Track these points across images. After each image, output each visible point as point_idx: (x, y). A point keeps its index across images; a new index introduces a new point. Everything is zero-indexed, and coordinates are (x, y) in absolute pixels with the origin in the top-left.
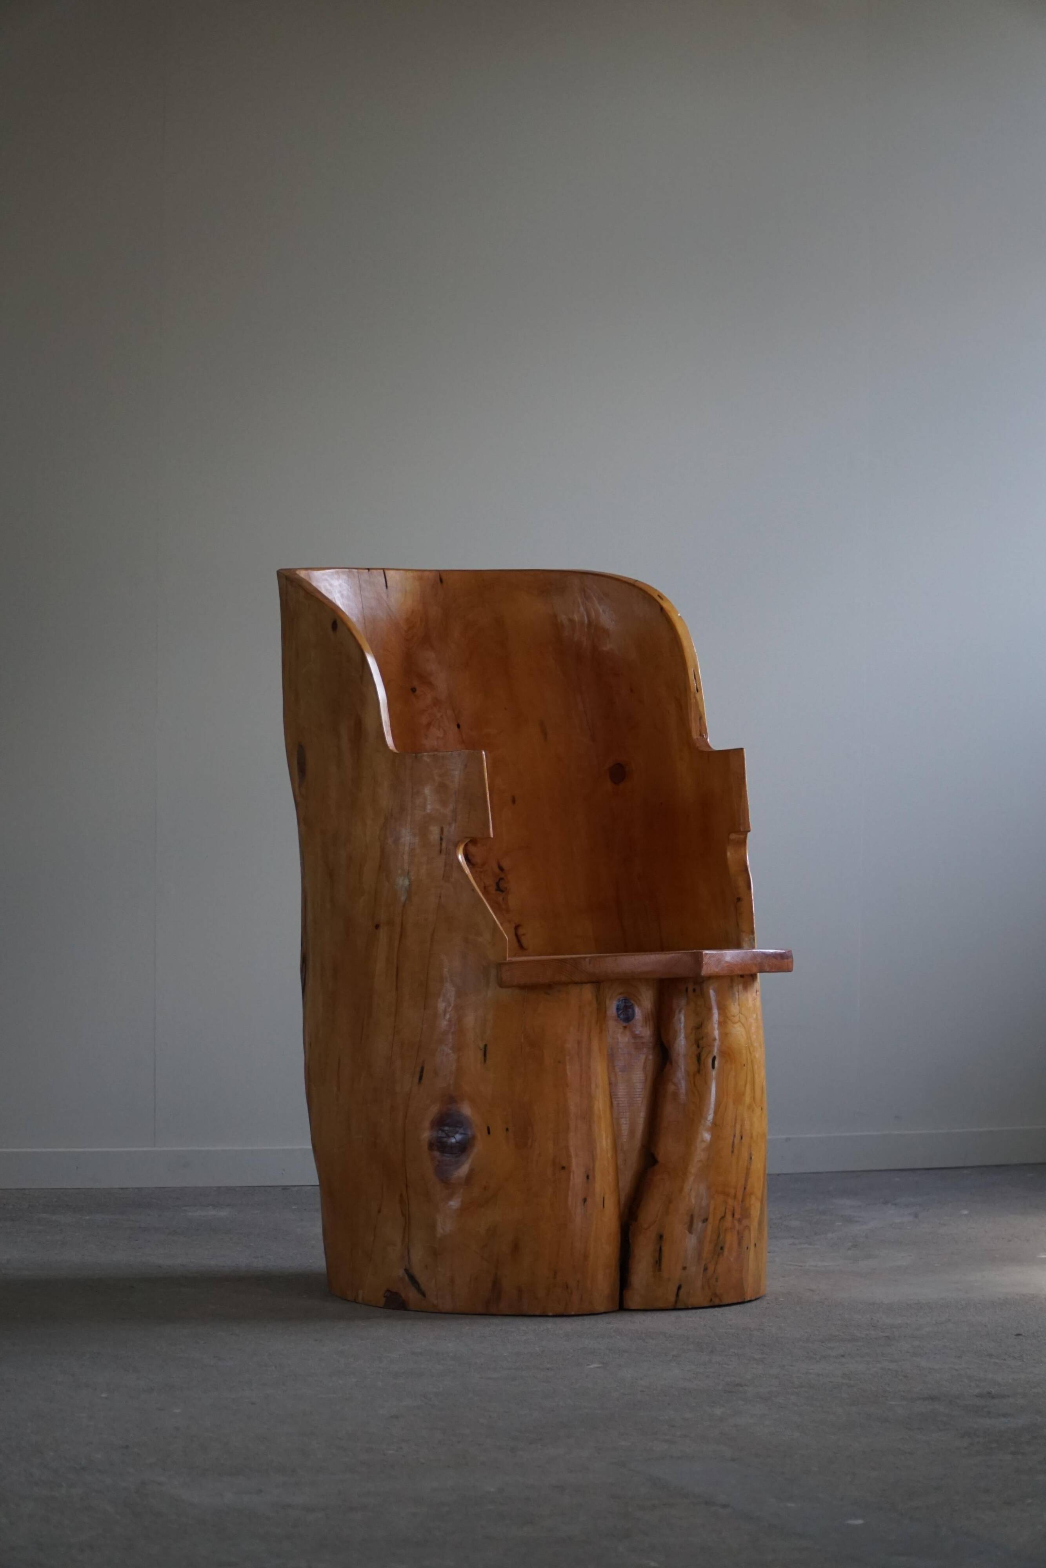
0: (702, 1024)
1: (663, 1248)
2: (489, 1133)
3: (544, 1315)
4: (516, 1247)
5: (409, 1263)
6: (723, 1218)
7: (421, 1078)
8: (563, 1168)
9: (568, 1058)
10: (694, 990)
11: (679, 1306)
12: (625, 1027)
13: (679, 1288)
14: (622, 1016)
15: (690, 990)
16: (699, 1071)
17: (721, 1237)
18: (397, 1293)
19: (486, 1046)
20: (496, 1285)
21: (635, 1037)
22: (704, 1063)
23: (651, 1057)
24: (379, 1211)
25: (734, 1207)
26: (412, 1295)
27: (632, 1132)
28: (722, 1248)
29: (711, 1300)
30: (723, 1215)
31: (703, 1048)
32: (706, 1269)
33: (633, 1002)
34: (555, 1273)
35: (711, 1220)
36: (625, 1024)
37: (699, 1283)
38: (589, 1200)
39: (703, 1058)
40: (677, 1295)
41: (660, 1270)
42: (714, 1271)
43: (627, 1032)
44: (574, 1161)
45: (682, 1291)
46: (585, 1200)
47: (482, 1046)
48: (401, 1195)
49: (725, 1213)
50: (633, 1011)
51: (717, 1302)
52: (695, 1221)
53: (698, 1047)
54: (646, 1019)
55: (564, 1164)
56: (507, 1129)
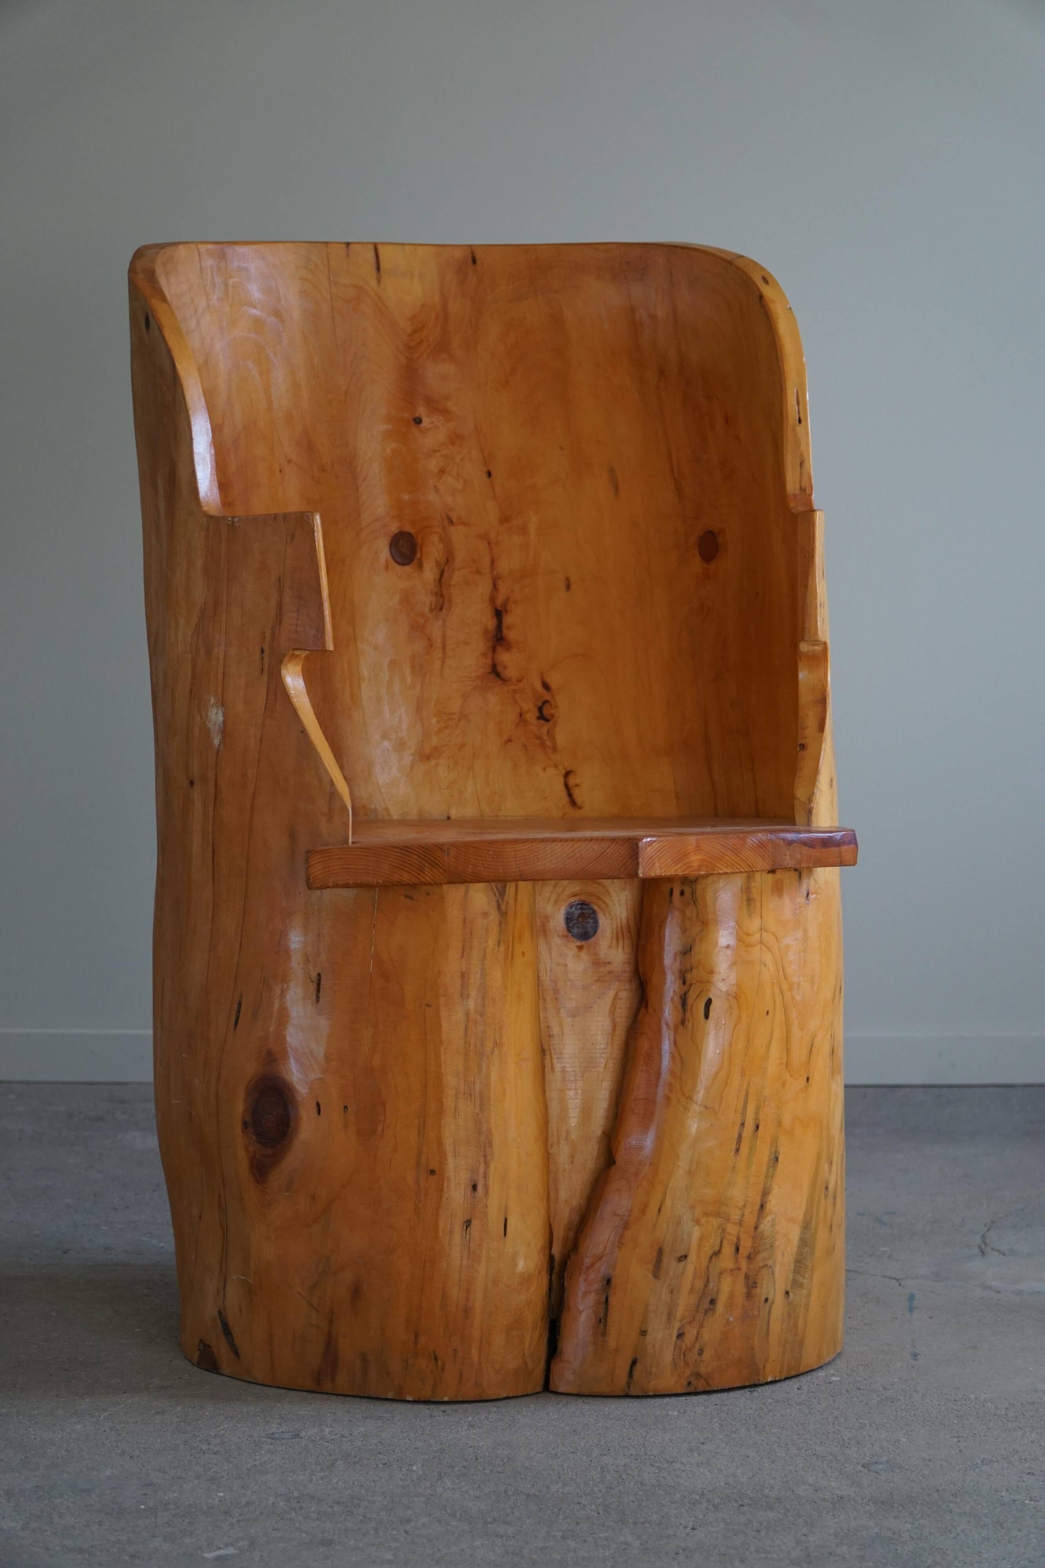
0: (691, 948)
1: (610, 1300)
2: (319, 1112)
3: (399, 1400)
4: (356, 1291)
5: (224, 1303)
6: (717, 1253)
7: (236, 1023)
8: (433, 1172)
9: (442, 1000)
10: (682, 893)
11: (633, 1392)
12: (580, 948)
13: (634, 1363)
14: (575, 930)
15: (677, 892)
16: (683, 1022)
17: (711, 1284)
18: (209, 1347)
19: (319, 975)
20: (330, 1345)
21: (597, 963)
22: (691, 1010)
23: (624, 994)
24: (200, 1218)
25: (738, 1239)
26: (222, 1350)
27: (586, 1112)
28: (713, 1302)
29: (689, 1383)
30: (717, 1249)
31: (691, 985)
32: (680, 1335)
33: (596, 908)
34: (417, 1336)
35: (692, 1257)
36: (579, 943)
37: (668, 1357)
38: (475, 1223)
39: (690, 1001)
40: (631, 1374)
41: (604, 1334)
42: (697, 1339)
43: (584, 954)
44: (451, 1162)
45: (638, 1367)
46: (468, 1223)
47: (314, 975)
48: (219, 1197)
49: (721, 1245)
50: (596, 922)
51: (701, 1386)
52: (665, 1259)
53: (684, 983)
54: (617, 937)
55: (434, 1165)
56: (346, 1107)
